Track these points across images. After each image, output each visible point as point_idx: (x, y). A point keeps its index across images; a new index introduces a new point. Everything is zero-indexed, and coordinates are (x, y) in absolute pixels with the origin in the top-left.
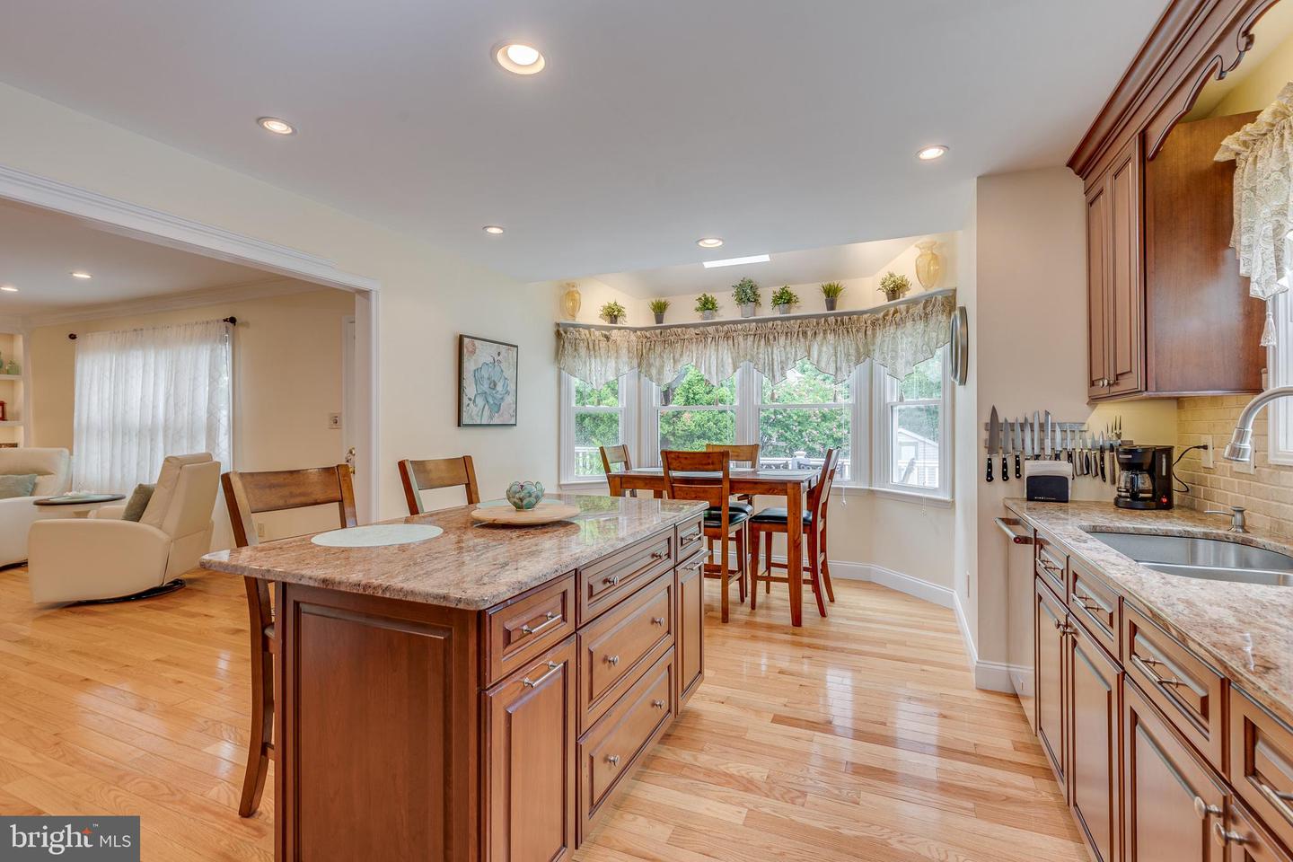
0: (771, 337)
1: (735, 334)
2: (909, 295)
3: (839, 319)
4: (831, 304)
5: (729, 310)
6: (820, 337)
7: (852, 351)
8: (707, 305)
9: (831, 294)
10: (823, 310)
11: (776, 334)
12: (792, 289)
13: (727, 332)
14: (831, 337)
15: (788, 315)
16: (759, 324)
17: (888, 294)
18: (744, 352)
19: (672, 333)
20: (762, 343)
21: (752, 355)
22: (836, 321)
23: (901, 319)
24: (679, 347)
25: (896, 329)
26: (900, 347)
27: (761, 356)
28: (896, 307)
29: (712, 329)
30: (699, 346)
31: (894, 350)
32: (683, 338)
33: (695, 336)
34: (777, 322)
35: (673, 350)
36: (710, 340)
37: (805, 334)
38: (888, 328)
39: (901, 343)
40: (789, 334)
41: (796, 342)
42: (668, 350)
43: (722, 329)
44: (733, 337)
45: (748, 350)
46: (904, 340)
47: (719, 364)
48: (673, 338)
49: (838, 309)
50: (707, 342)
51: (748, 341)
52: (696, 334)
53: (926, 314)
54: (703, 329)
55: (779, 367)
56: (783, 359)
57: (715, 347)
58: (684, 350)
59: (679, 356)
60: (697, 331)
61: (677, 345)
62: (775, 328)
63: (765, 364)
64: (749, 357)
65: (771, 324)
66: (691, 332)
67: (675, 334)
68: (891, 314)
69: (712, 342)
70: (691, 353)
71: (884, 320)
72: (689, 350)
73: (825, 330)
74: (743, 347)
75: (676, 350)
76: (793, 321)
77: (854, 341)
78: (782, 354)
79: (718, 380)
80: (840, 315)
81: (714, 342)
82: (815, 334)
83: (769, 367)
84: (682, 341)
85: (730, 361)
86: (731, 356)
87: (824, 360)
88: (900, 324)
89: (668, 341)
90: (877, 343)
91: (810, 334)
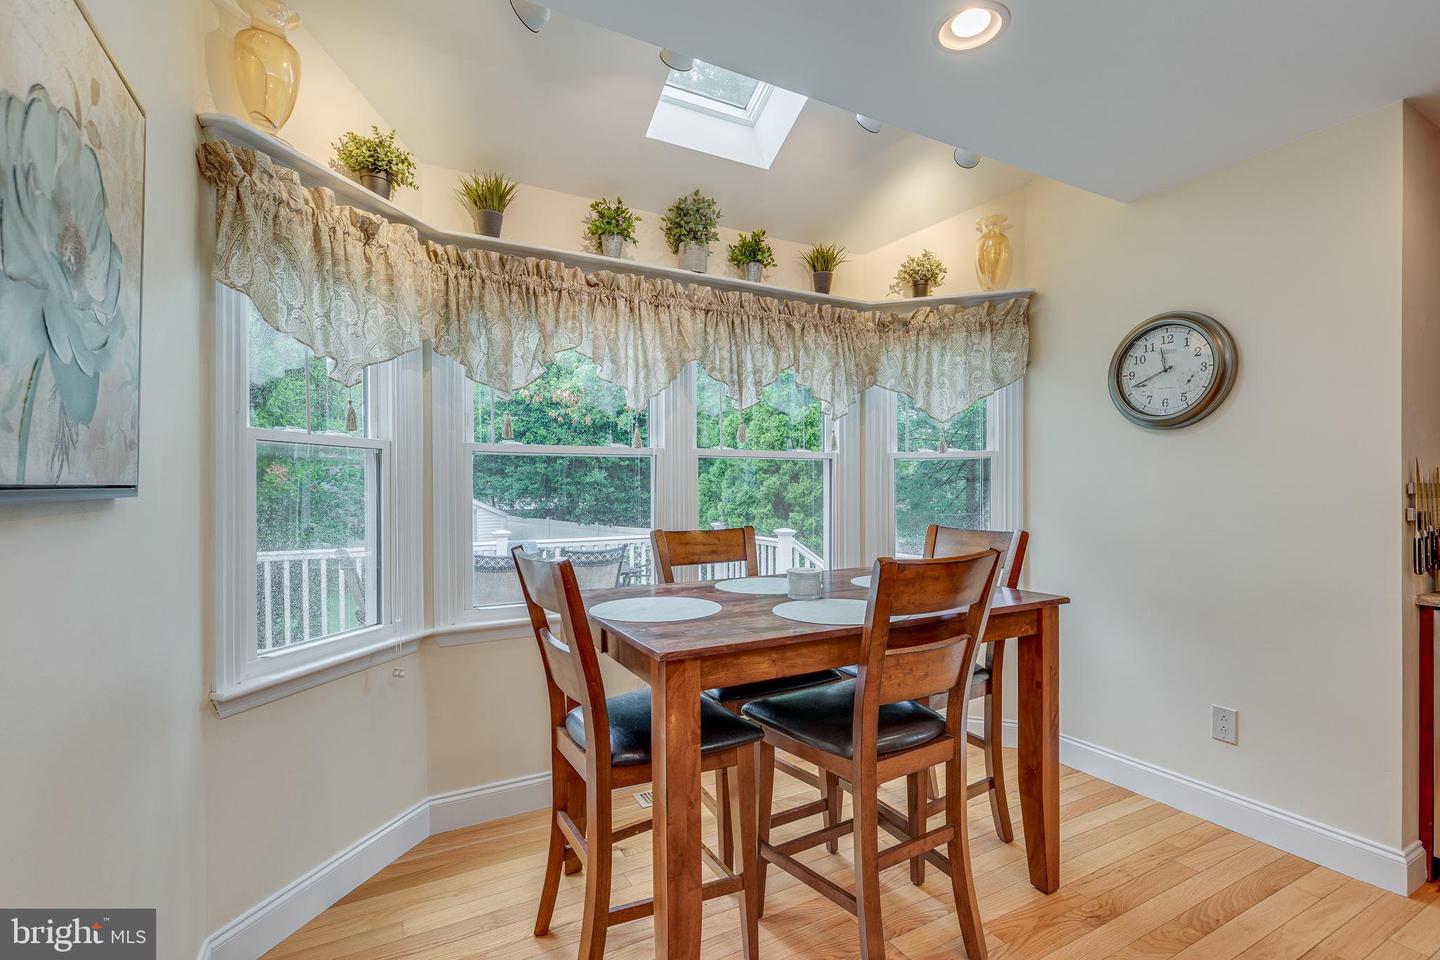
0: (737, 321)
1: (672, 301)
2: (939, 292)
3: (838, 310)
4: (822, 282)
5: (647, 248)
6: (809, 339)
7: (853, 369)
8: (611, 224)
9: (822, 266)
10: (811, 291)
11: (745, 318)
12: (767, 241)
13: (659, 292)
15: (758, 284)
16: (717, 291)
17: (916, 284)
18: (692, 341)
19: (530, 269)
20: (723, 330)
21: (706, 350)
22: (833, 313)
23: (943, 327)
24: (547, 304)
25: (930, 341)
26: (935, 370)
27: (726, 354)
28: (935, 305)
29: (622, 279)
30: (599, 311)
31: (929, 372)
32: (557, 285)
33: (586, 288)
34: (746, 295)
35: (533, 309)
36: (621, 303)
37: (789, 326)
38: (914, 338)
39: (941, 363)
40: (766, 322)
41: (777, 337)
42: (521, 305)
43: (645, 285)
44: (669, 307)
45: (699, 339)
46: (947, 359)
47: (641, 360)
48: (533, 281)
49: (833, 294)
50: (615, 307)
51: (698, 321)
52: (589, 284)
53: (992, 324)
54: (604, 274)
55: (751, 379)
56: (759, 365)
57: (634, 321)
58: (561, 315)
59: (550, 326)
60: (592, 277)
61: (542, 299)
62: (741, 306)
63: (731, 371)
64: (699, 353)
65: (733, 296)
66: (575, 275)
67: (539, 273)
68: (921, 317)
69: (628, 310)
70: (578, 325)
71: (906, 324)
72: (574, 317)
73: (816, 326)
74: (690, 330)
75: (542, 311)
76: (769, 299)
77: (854, 351)
78: (758, 355)
79: (636, 393)
80: (836, 303)
81: (631, 309)
82: (803, 329)
83: (736, 377)
84: (556, 293)
85: (659, 355)
86: (664, 346)
87: (816, 377)
88: (938, 333)
89: (520, 286)
90: (883, 358)
91: (797, 327)
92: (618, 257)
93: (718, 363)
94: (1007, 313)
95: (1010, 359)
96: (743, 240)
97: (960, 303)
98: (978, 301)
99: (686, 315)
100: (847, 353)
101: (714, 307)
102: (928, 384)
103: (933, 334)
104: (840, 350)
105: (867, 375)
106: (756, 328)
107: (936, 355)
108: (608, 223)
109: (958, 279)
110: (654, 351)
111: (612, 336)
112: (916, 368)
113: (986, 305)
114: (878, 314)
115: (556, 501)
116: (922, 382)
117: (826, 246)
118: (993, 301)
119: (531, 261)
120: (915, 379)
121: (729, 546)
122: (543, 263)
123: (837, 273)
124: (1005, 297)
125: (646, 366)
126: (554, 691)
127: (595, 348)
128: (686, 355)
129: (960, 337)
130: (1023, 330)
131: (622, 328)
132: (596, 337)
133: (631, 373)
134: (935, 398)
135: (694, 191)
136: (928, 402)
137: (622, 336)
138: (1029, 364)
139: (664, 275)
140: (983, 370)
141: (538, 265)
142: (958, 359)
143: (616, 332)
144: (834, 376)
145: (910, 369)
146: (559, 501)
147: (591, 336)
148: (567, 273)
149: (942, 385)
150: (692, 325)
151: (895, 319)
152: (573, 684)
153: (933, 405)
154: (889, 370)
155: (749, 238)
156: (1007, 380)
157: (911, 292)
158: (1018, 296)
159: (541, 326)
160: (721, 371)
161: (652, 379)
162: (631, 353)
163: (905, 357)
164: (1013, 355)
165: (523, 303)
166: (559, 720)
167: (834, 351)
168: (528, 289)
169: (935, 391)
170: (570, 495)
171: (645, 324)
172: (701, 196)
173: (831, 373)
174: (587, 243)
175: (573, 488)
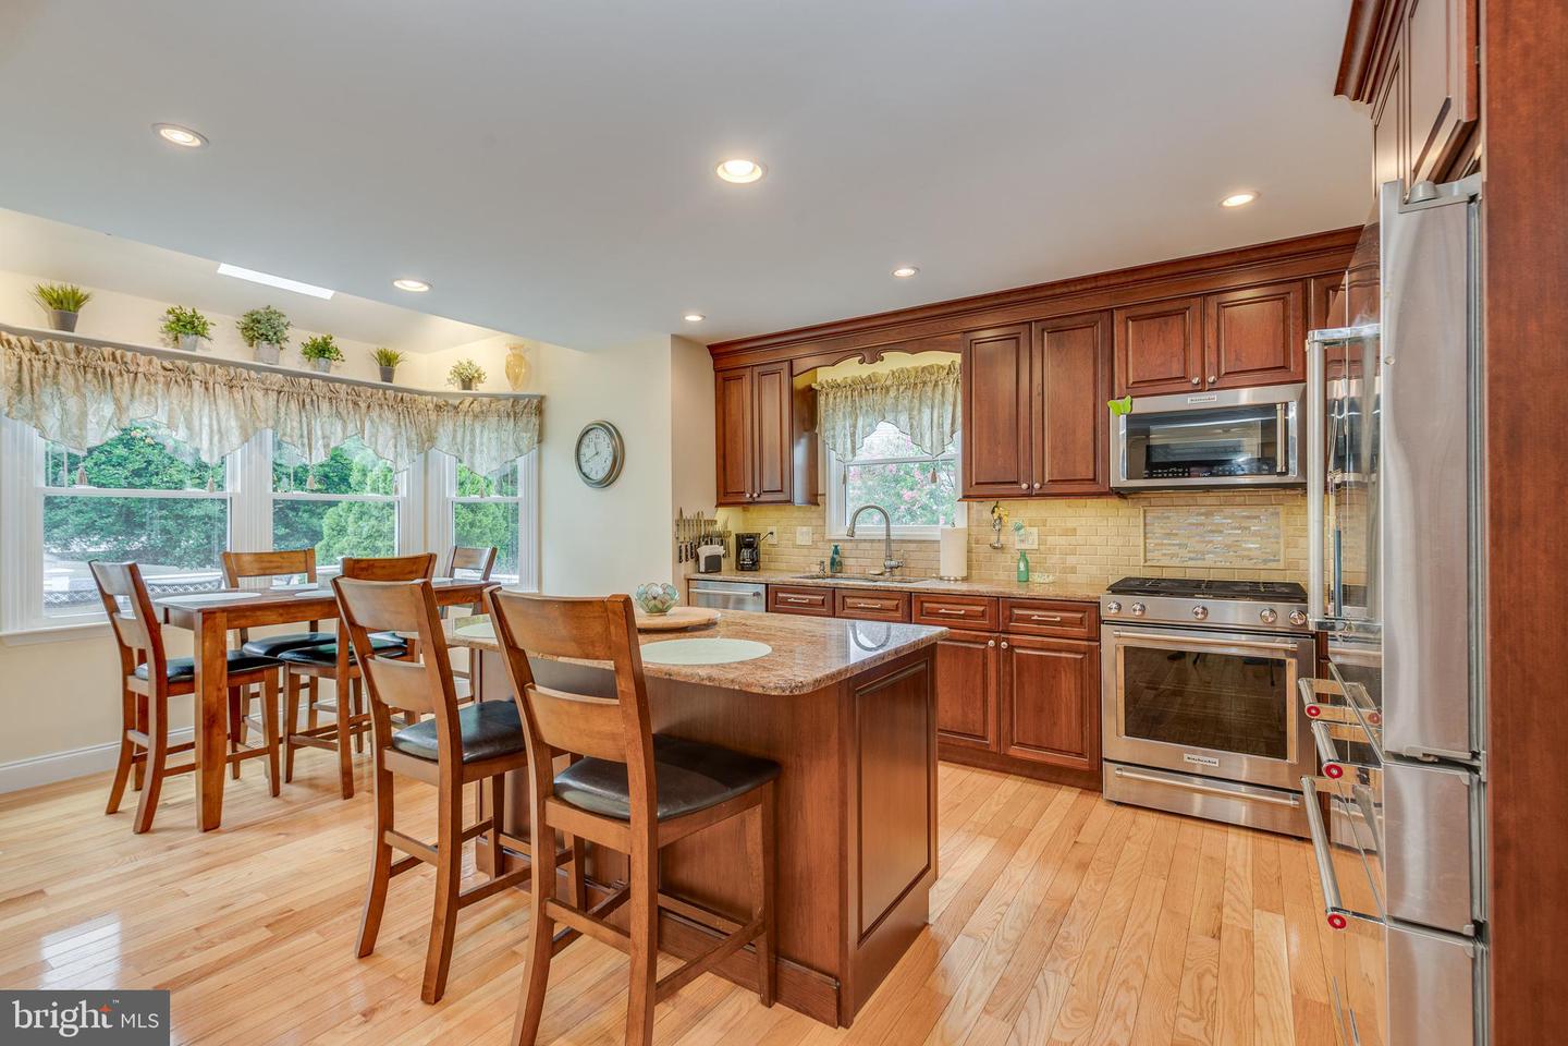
0: (308, 400)
1: (245, 384)
2: (480, 388)
3: (400, 395)
4: (387, 374)
5: (224, 343)
6: (375, 414)
7: (414, 437)
8: (187, 325)
9: (387, 363)
10: (378, 380)
11: (315, 398)
12: (335, 343)
13: (232, 377)
14: (387, 413)
15: (327, 375)
16: (289, 378)
17: (463, 381)
18: (264, 414)
19: (106, 356)
20: (294, 406)
21: (277, 421)
22: (396, 396)
23: (482, 412)
24: (123, 383)
25: (473, 421)
26: (478, 440)
27: (295, 424)
28: (475, 397)
29: (197, 366)
30: (174, 389)
31: (472, 443)
32: (132, 368)
33: (162, 372)
34: (315, 381)
35: (109, 386)
36: (196, 385)
37: (356, 404)
38: (462, 418)
39: (482, 438)
40: (334, 401)
41: (344, 413)
42: (96, 383)
43: (219, 371)
44: (242, 388)
45: (271, 412)
46: (486, 433)
47: (215, 427)
48: (109, 366)
49: (396, 383)
50: (191, 386)
51: (271, 399)
52: (165, 369)
53: (515, 413)
54: (179, 363)
55: (320, 442)
56: (328, 433)
57: (209, 397)
58: (137, 392)
59: (125, 400)
60: (167, 364)
61: (117, 379)
62: (312, 389)
63: (302, 436)
64: (271, 423)
65: (305, 382)
66: (150, 362)
67: (114, 359)
68: (467, 403)
69: (203, 389)
70: (153, 400)
71: (456, 408)
72: (149, 393)
73: (381, 405)
74: (263, 406)
75: (117, 388)
76: (337, 385)
77: (414, 423)
78: (327, 426)
79: (211, 451)
80: (397, 390)
81: (207, 389)
82: (369, 407)
83: (306, 441)
84: (132, 375)
85: (233, 423)
86: (238, 417)
87: (379, 442)
88: (480, 416)
89: (95, 369)
90: (441, 430)
91: (363, 405)
92: (194, 350)
93: (289, 430)
94: (525, 407)
95: (527, 437)
96: (315, 341)
97: (495, 398)
98: (506, 397)
99: (259, 395)
100: (408, 424)
101: (286, 389)
102: (472, 450)
103: (476, 416)
104: (402, 423)
105: (427, 441)
106: (325, 406)
107: (478, 431)
108: (184, 326)
109: (494, 380)
110: (228, 420)
111: (187, 409)
112: (463, 441)
113: (511, 400)
114: (435, 399)
115: (144, 539)
116: (467, 449)
117: (390, 349)
118: (516, 399)
119: (107, 351)
120: (463, 447)
121: (292, 563)
122: (118, 353)
123: (397, 368)
124: (523, 397)
125: (220, 431)
126: (125, 651)
127: (170, 418)
128: (258, 424)
129: (493, 420)
130: (534, 420)
131: (196, 404)
132: (171, 410)
133: (205, 436)
134: (478, 459)
135: (266, 306)
136: (472, 464)
137: (196, 411)
138: (540, 442)
139: (237, 365)
140: (508, 444)
141: (113, 354)
142: (492, 435)
143: (191, 407)
144: (396, 442)
145: (459, 440)
146: (149, 539)
147: (167, 408)
148: (142, 359)
149: (482, 451)
150: (265, 403)
151: (447, 404)
152: (138, 640)
153: (477, 465)
154: (444, 440)
155: (319, 340)
156: (525, 450)
157: (461, 387)
158: (531, 397)
159: (117, 401)
160: (291, 437)
161: (225, 442)
162: (206, 421)
163: (455, 431)
164: (529, 435)
165: (99, 382)
166: (128, 671)
167: (396, 424)
168: (103, 371)
169: (477, 455)
170: (165, 531)
171: (219, 402)
172: (272, 309)
173: (393, 440)
174: (164, 336)
175: (171, 524)
